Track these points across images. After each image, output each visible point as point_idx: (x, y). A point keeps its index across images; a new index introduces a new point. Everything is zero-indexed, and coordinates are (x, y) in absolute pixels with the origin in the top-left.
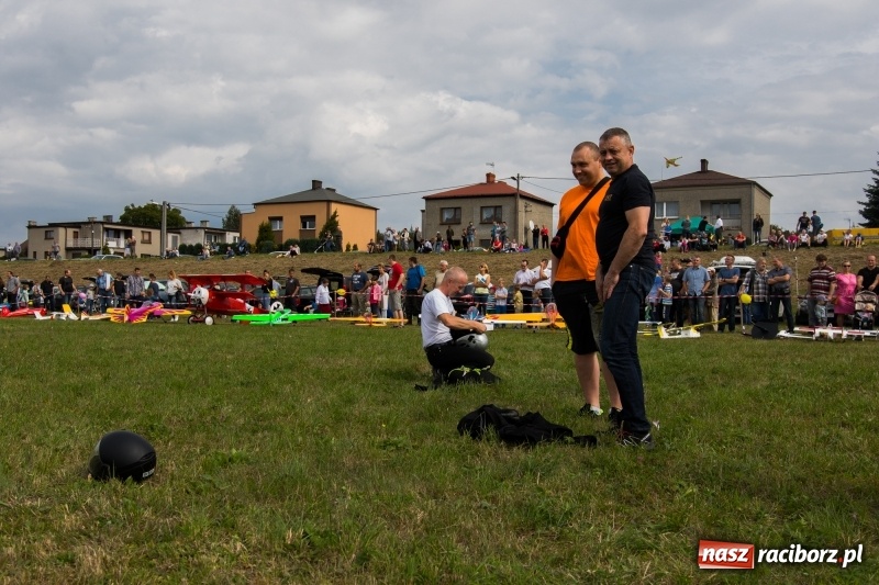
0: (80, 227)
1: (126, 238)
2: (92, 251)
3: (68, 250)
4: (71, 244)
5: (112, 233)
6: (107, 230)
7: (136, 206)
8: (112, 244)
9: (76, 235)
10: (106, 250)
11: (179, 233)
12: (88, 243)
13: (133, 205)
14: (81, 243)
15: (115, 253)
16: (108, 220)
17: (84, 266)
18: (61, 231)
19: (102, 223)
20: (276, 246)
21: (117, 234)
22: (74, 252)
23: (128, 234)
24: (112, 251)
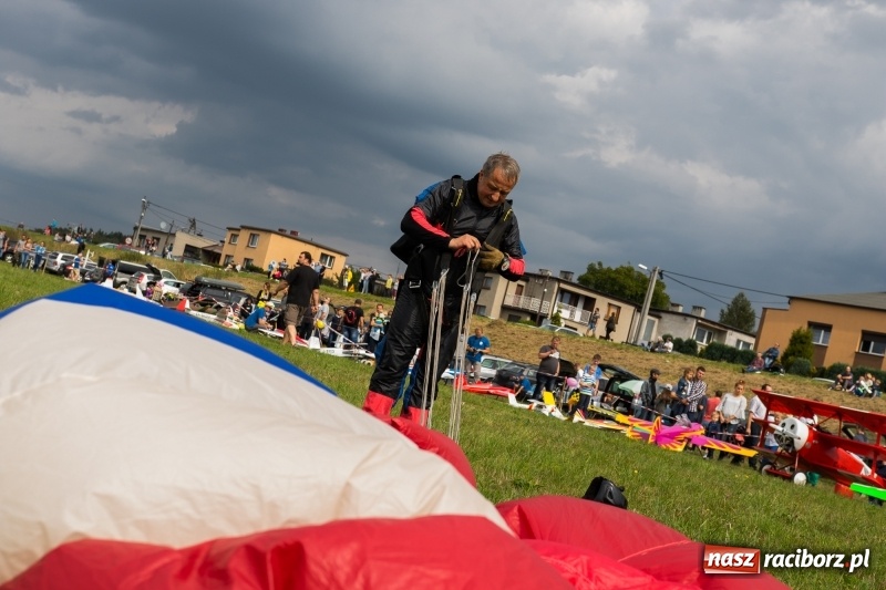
0: (527, 281)
1: (585, 308)
2: (537, 318)
3: (504, 308)
4: (510, 302)
5: (567, 296)
6: (562, 292)
7: (605, 266)
8: (565, 314)
9: (519, 291)
10: (556, 319)
11: (659, 317)
12: (534, 305)
13: (600, 264)
14: (523, 302)
15: (566, 326)
16: (565, 277)
17: (534, 337)
18: (502, 281)
19: (559, 281)
20: (813, 369)
21: (574, 299)
22: (511, 313)
23: (589, 304)
24: (563, 323)
